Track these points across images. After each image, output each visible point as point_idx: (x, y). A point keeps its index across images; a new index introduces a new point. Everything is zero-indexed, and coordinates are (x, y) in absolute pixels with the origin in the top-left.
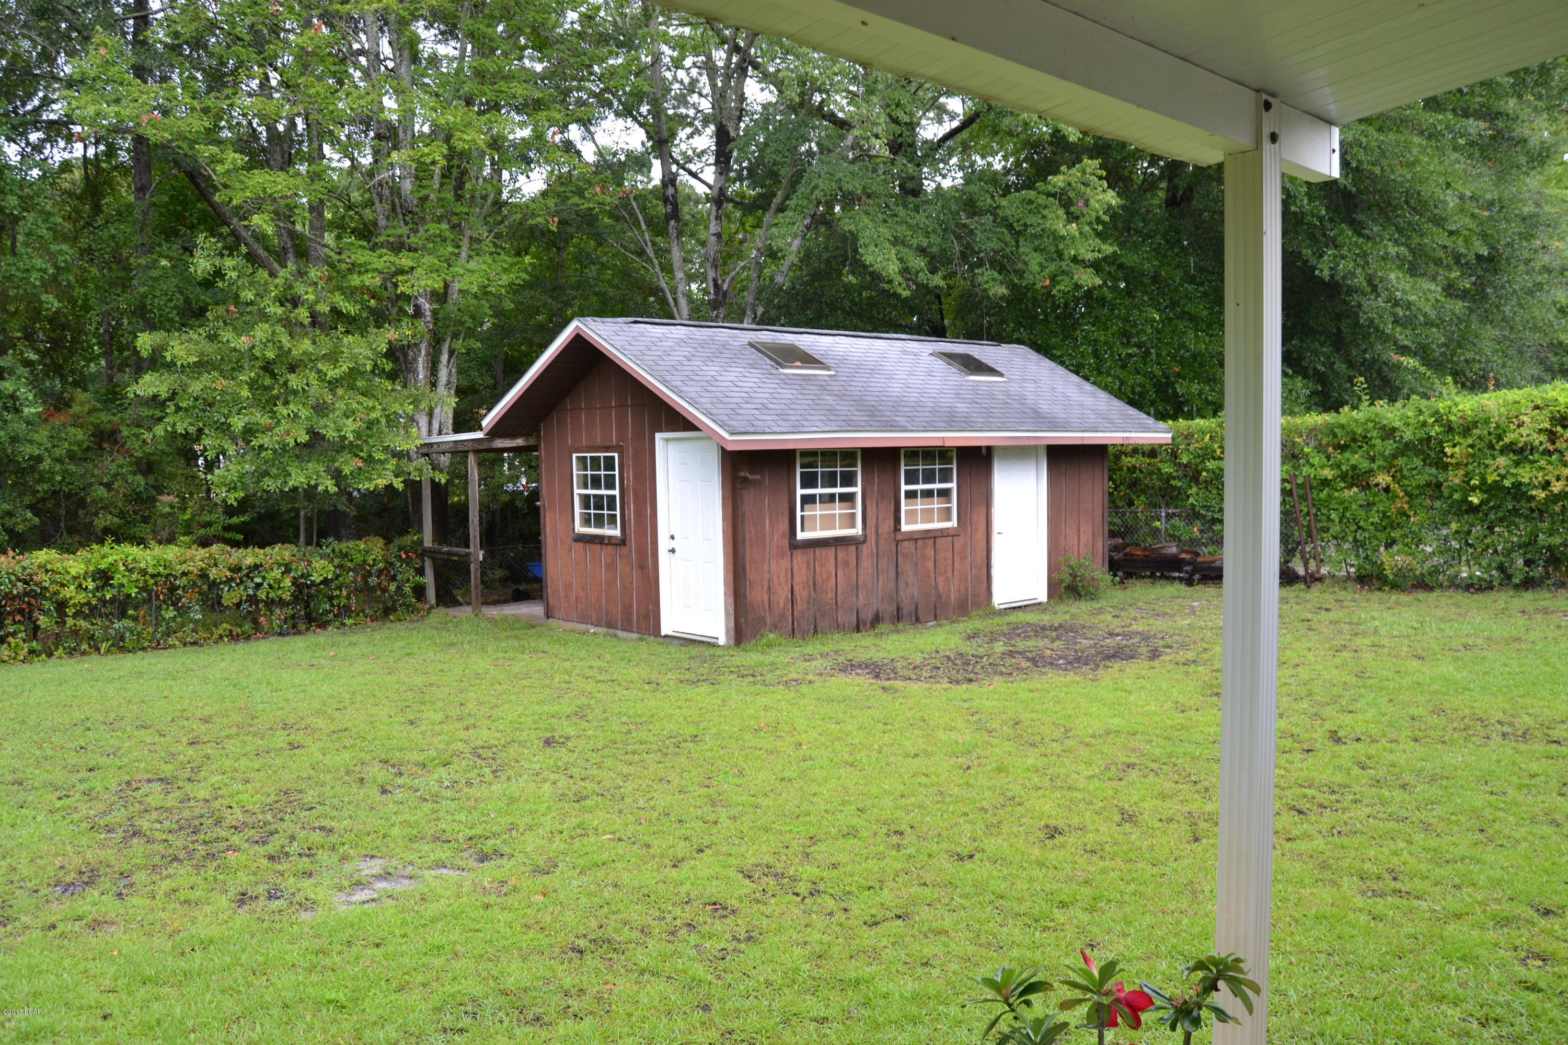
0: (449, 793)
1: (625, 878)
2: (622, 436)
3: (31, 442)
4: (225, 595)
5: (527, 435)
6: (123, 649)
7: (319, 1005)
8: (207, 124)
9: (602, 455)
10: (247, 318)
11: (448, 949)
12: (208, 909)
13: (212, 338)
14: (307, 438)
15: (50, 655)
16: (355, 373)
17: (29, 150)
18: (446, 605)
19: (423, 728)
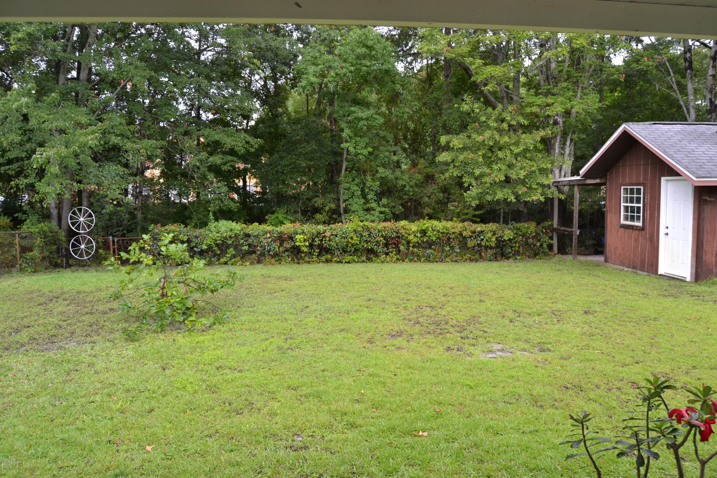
0: (536, 326)
1: (598, 367)
2: (645, 179)
3: (402, 179)
4: (469, 242)
5: (601, 178)
6: (429, 261)
7: (463, 385)
8: (469, 49)
9: (635, 187)
10: (483, 128)
11: (516, 377)
12: (436, 350)
13: (469, 137)
14: (504, 178)
15: (403, 261)
16: (526, 150)
17: (407, 64)
18: (562, 254)
19: (534, 300)
